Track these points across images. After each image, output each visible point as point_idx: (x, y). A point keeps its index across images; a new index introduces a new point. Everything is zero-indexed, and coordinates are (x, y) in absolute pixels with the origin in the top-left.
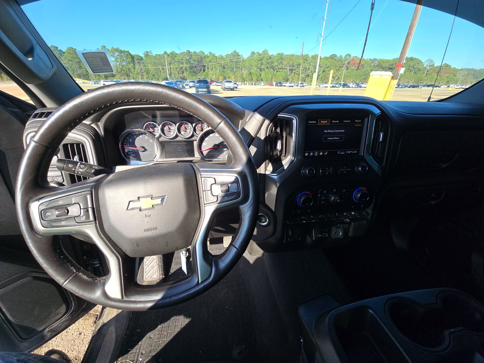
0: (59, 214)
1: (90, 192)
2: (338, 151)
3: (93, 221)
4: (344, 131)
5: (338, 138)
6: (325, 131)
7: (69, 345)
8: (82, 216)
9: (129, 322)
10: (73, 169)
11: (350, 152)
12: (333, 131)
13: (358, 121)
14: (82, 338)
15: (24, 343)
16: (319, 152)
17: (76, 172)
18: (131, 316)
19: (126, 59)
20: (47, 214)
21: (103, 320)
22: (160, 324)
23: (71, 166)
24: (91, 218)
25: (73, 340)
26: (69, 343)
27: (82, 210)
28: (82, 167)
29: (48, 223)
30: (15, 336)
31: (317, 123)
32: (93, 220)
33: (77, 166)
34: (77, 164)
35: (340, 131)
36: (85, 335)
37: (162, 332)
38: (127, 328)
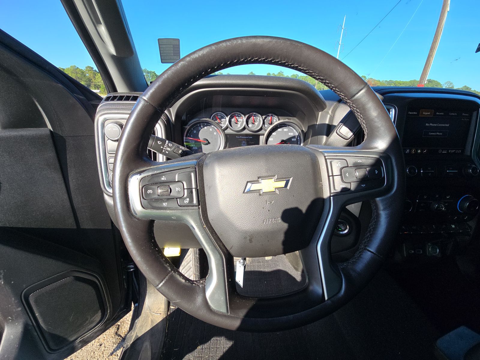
0: (162, 192)
1: (194, 170)
2: (440, 149)
3: (196, 206)
4: (448, 125)
5: (441, 134)
6: (427, 125)
7: (88, 357)
8: (186, 198)
9: (165, 338)
10: (162, 147)
11: (453, 151)
12: (436, 125)
13: (466, 115)
14: (102, 350)
15: (53, 355)
16: (417, 150)
17: (164, 151)
18: (167, 331)
19: (152, 79)
20: (148, 192)
21: (137, 333)
22: (200, 345)
23: (160, 143)
24: (195, 201)
25: (93, 352)
26: (89, 354)
27: (186, 191)
28: (170, 146)
29: (149, 202)
30: (42, 343)
31: (418, 114)
32: (197, 204)
33: (165, 144)
34: (166, 142)
35: (444, 125)
36: (105, 347)
37: (203, 355)
38: (164, 345)
